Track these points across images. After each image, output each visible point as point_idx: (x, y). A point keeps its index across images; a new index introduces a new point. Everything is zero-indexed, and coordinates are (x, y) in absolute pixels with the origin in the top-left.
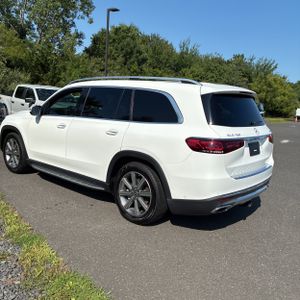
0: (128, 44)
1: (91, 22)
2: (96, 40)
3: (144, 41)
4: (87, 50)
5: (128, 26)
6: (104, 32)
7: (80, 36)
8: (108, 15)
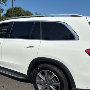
0: (19, 13)
1: (6, 5)
2: (8, 11)
3: (24, 12)
4: (5, 15)
5: (19, 7)
6: (10, 9)
7: (2, 10)
8: (13, 1)
